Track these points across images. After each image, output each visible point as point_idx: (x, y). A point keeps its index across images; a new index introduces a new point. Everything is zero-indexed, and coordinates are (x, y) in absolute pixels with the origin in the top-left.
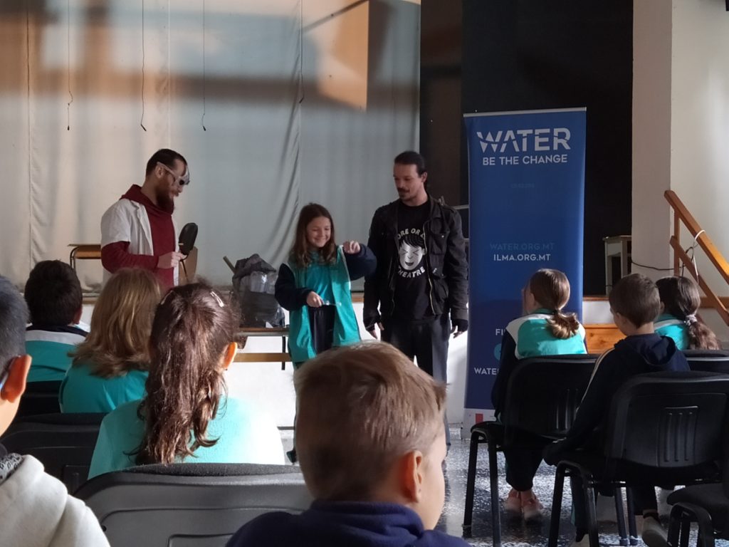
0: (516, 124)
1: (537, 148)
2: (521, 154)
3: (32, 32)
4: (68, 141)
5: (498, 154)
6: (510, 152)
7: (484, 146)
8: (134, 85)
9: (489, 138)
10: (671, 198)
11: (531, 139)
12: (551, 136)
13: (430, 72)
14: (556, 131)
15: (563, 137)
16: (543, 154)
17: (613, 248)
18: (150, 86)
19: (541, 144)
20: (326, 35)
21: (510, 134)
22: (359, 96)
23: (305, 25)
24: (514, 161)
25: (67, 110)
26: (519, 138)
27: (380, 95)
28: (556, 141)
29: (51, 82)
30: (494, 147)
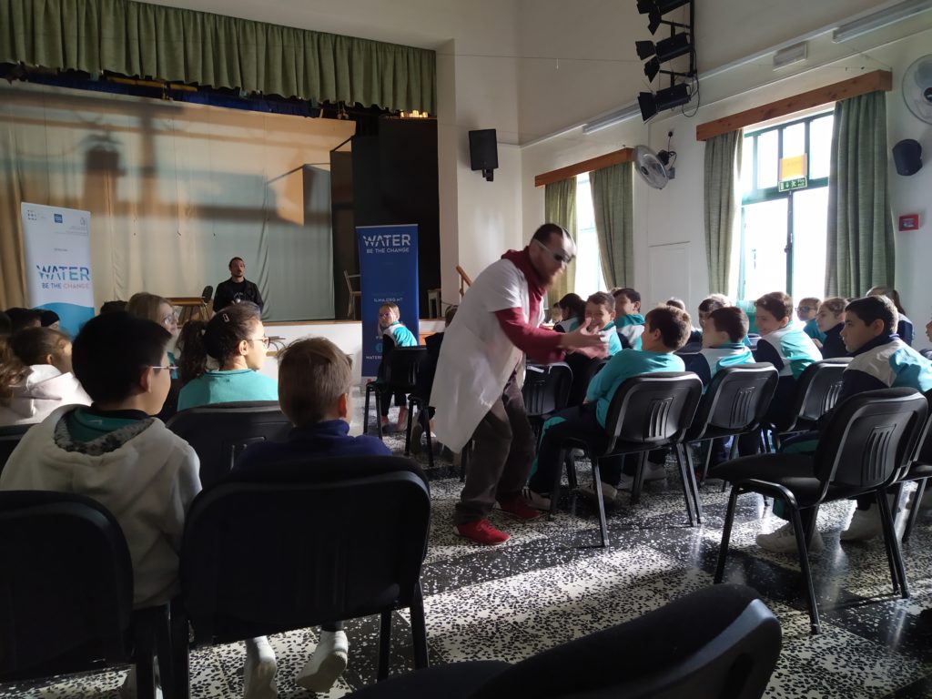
0: (382, 232)
2: (386, 247)
3: (110, 180)
4: (134, 241)
5: (374, 248)
6: (380, 246)
7: (367, 243)
8: (173, 211)
9: (370, 239)
10: (459, 270)
11: (391, 240)
12: (400, 238)
13: (336, 207)
14: (403, 236)
15: (406, 239)
17: (432, 296)
18: (182, 212)
19: (396, 242)
20: (280, 186)
21: (380, 237)
22: (300, 219)
23: (269, 179)
24: (383, 251)
25: (133, 223)
26: (385, 239)
27: (311, 218)
28: (403, 241)
29: (123, 209)
30: (372, 244)
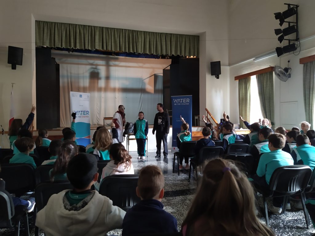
0: (180, 98)
1: (184, 102)
2: (181, 103)
3: (96, 81)
4: (103, 100)
5: (177, 103)
6: (179, 103)
7: (175, 102)
8: (114, 90)
9: (176, 100)
10: (206, 110)
11: (183, 100)
12: (186, 100)
13: (164, 87)
14: (187, 99)
15: (188, 100)
16: (185, 103)
17: (196, 118)
18: (117, 90)
19: (184, 101)
20: (147, 81)
21: (179, 100)
22: (153, 92)
23: (144, 78)
24: (180, 104)
25: (103, 94)
26: (181, 100)
27: (156, 91)
28: (187, 101)
29: (100, 90)
30: (176, 102)
